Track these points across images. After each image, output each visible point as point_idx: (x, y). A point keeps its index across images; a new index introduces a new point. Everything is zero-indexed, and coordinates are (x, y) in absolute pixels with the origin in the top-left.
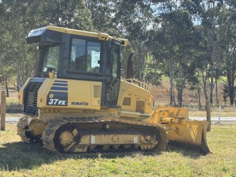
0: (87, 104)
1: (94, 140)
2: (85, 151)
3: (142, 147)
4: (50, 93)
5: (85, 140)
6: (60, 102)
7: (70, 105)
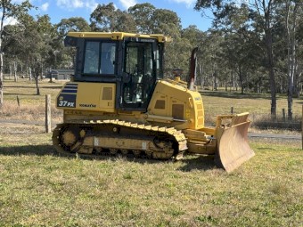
0: (95, 106)
1: (97, 142)
2: (91, 152)
3: (155, 155)
4: (61, 95)
5: (88, 142)
6: (69, 104)
7: (78, 107)
